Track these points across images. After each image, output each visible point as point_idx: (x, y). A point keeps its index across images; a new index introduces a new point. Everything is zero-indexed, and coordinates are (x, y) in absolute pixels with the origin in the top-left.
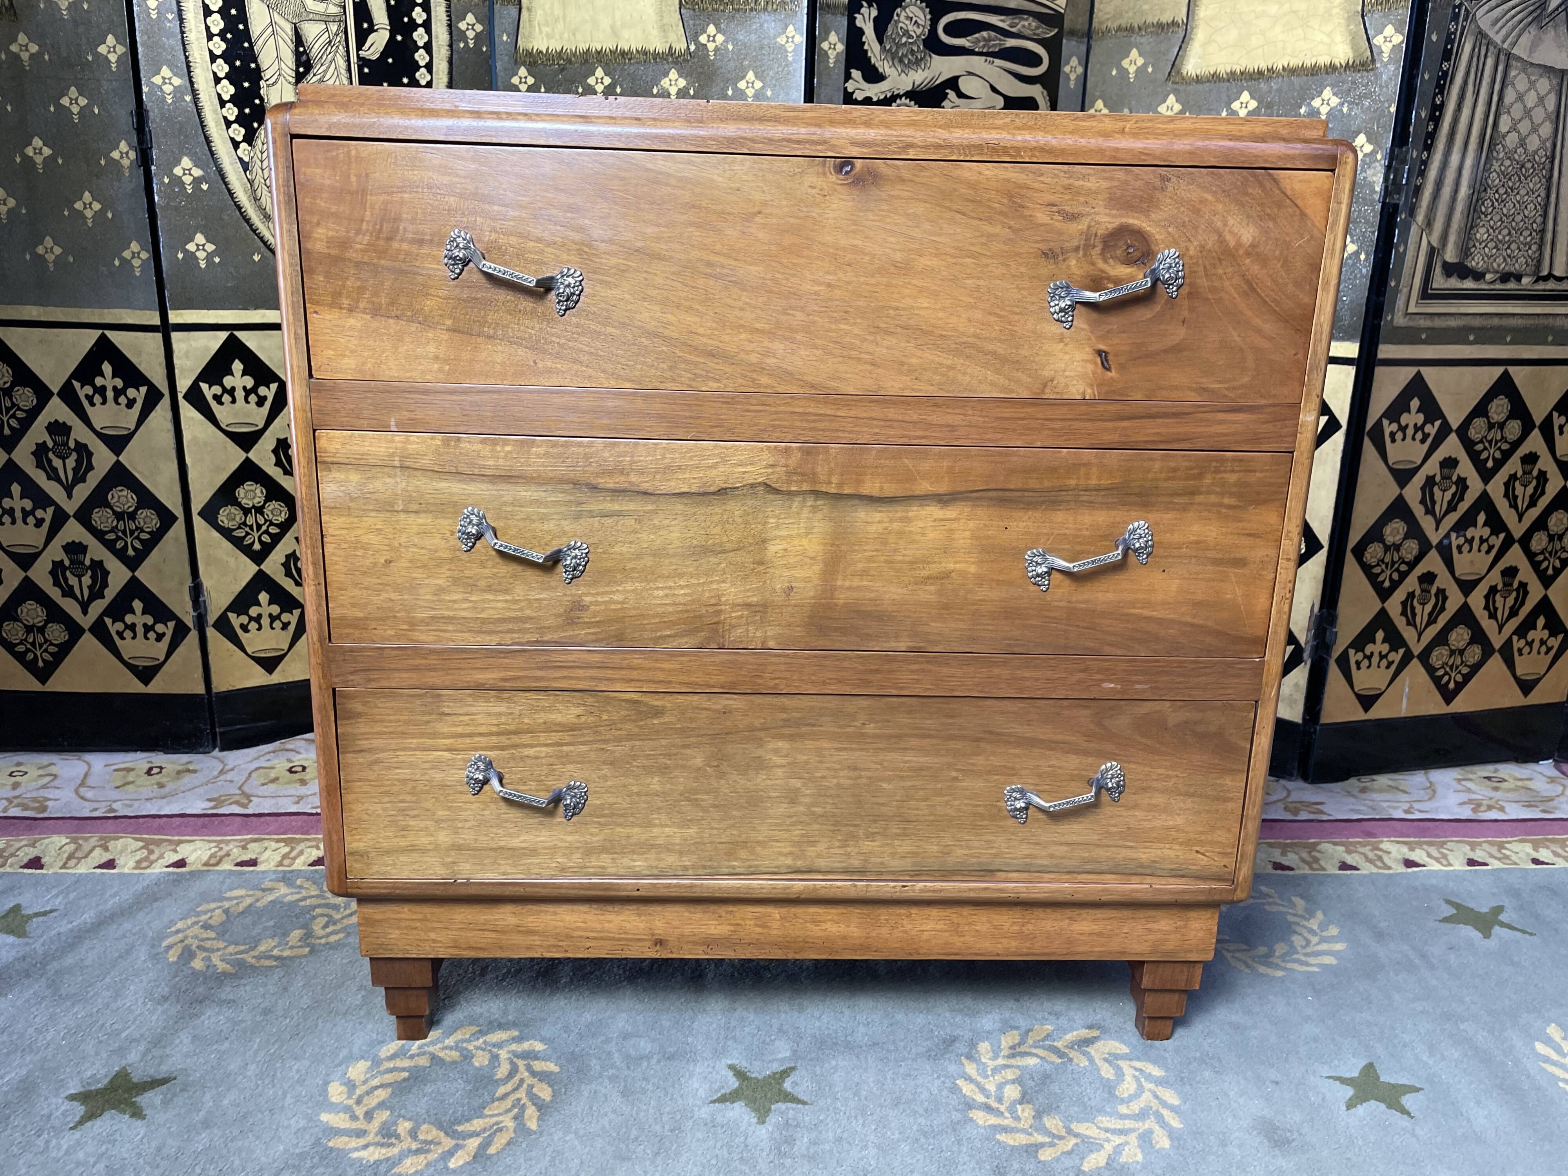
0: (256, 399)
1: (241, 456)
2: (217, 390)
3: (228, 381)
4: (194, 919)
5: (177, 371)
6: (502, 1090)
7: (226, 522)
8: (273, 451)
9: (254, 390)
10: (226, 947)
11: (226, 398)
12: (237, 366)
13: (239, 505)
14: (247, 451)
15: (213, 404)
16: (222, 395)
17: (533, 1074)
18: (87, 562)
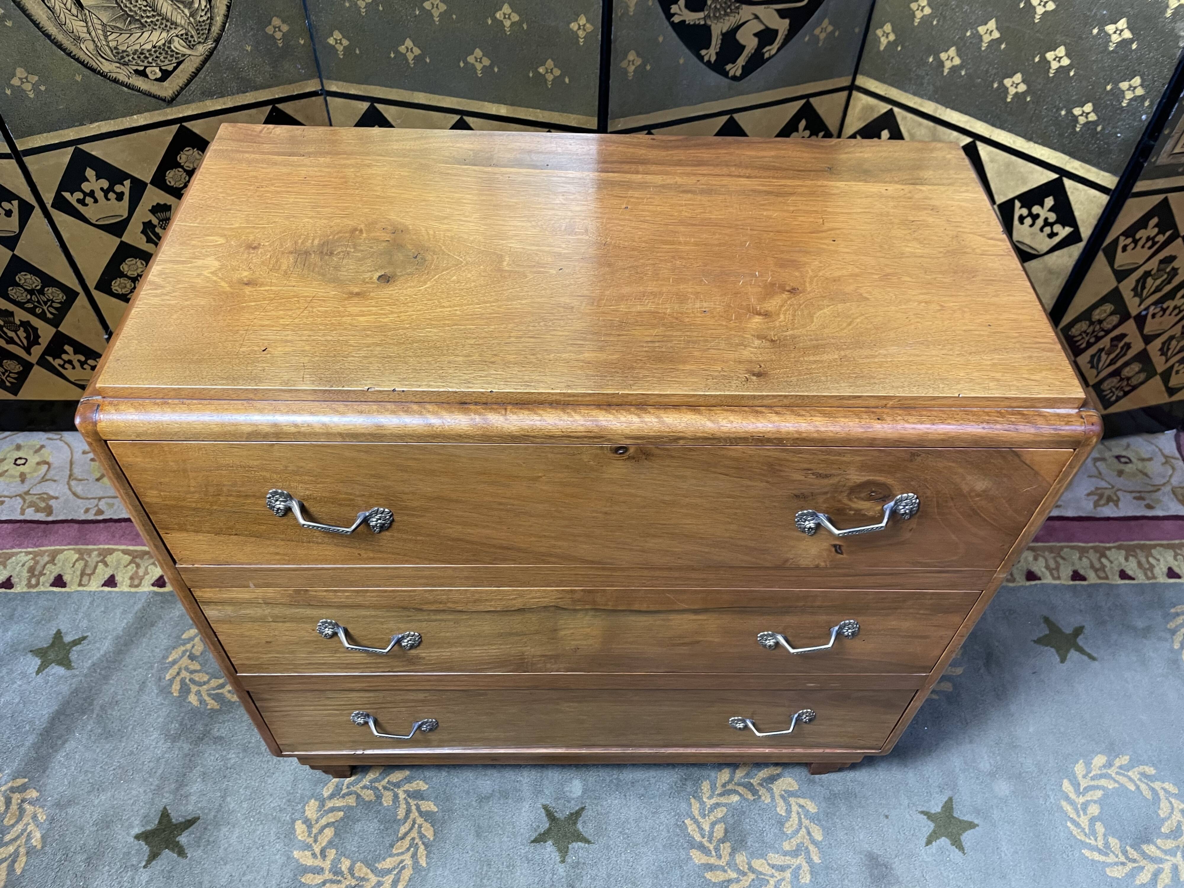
0: (115, 196)
1: (115, 242)
2: (79, 195)
3: (86, 187)
4: (183, 648)
5: (38, 188)
6: (403, 830)
7: (119, 290)
8: (142, 232)
9: (111, 189)
10: (209, 680)
11: (89, 200)
12: (90, 173)
13: (126, 276)
14: (120, 236)
15: (79, 207)
16: (84, 198)
17: (421, 813)
18: (18, 323)
